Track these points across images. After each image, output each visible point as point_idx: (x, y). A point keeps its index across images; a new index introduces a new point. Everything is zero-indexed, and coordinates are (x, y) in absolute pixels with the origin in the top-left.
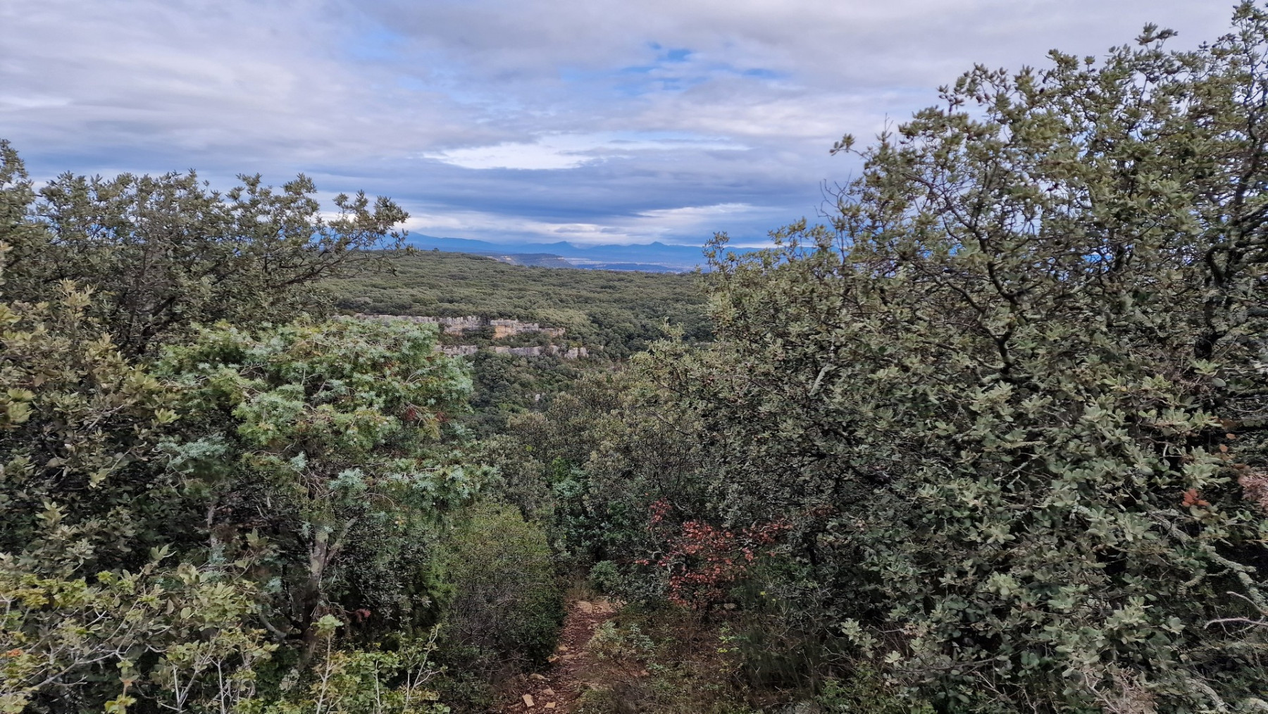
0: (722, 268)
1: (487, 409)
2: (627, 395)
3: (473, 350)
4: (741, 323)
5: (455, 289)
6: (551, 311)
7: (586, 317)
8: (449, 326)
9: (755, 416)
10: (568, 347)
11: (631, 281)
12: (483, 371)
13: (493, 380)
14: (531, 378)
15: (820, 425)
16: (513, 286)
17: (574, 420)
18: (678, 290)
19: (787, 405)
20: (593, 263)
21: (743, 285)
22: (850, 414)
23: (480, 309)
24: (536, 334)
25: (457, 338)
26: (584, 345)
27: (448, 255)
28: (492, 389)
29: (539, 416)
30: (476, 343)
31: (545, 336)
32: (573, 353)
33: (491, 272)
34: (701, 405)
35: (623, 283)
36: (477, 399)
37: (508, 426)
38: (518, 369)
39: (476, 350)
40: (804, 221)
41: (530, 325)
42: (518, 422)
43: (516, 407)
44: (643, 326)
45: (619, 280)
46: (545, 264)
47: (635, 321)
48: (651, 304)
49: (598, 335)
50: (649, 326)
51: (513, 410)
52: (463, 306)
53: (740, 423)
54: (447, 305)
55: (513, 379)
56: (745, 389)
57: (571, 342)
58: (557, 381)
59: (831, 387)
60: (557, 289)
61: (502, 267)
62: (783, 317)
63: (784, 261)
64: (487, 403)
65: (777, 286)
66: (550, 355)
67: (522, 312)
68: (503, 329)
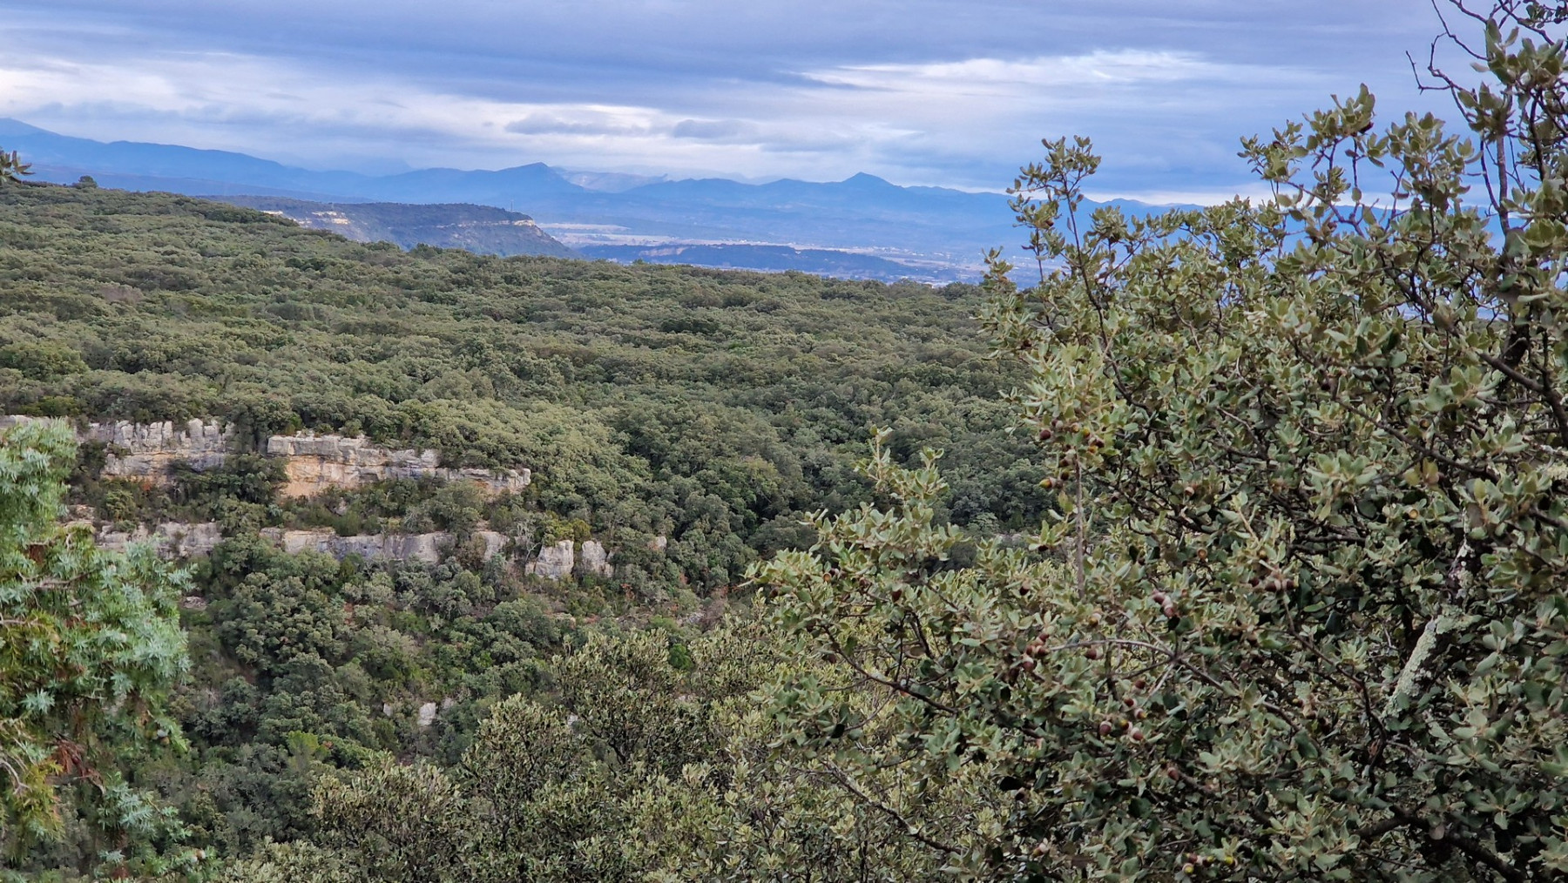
0: (1081, 262)
1: (247, 750)
2: (741, 711)
3: (204, 537)
4: (1143, 456)
5: (150, 324)
6: (482, 408)
7: (605, 432)
8: (120, 454)
9: (1190, 789)
10: (541, 537)
11: (772, 308)
12: (237, 614)
13: (271, 650)
14: (406, 645)
15: (1415, 822)
16: (351, 316)
17: (550, 797)
18: (937, 346)
19: (1302, 750)
20: (639, 239)
21: (1155, 322)
22: (1522, 788)
23: (233, 394)
24: (426, 486)
25: (150, 494)
26: (598, 531)
27: (128, 203)
28: (265, 680)
29: (428, 777)
30: (215, 514)
31: (459, 497)
32: (557, 559)
33: (277, 265)
34: (999, 746)
35: (742, 315)
36: (215, 715)
37: (318, 810)
38: (362, 611)
39: (216, 539)
40: (1367, 99)
41: (407, 455)
42: (352, 795)
43: (350, 747)
44: (812, 471)
45: (729, 303)
46: (468, 240)
47: (782, 449)
48: (842, 391)
49: (648, 496)
50: (833, 471)
51: (338, 759)
52: (173, 383)
53: (1135, 812)
54: (117, 379)
55: (340, 647)
56: (1155, 693)
57: (550, 519)
58: (500, 659)
59: (1456, 687)
60: (507, 329)
61: (321, 250)
62: (1292, 439)
63: (1295, 241)
64: (246, 729)
65: (1271, 327)
66: (476, 565)
67: (381, 408)
68: (312, 468)
